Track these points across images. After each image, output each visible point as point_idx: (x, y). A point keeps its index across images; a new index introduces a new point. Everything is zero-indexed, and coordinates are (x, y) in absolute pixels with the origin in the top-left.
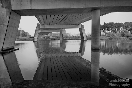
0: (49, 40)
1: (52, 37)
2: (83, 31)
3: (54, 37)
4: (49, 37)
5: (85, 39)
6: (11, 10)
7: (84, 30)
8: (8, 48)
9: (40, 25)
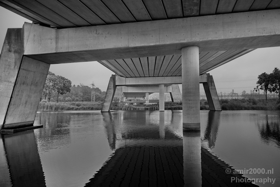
0: (140, 110)
1: (149, 102)
2: (212, 89)
3: (154, 103)
4: (142, 104)
5: (217, 106)
6: (24, 55)
7: (213, 87)
8: (19, 124)
9: (117, 77)
